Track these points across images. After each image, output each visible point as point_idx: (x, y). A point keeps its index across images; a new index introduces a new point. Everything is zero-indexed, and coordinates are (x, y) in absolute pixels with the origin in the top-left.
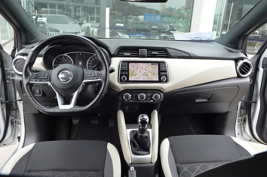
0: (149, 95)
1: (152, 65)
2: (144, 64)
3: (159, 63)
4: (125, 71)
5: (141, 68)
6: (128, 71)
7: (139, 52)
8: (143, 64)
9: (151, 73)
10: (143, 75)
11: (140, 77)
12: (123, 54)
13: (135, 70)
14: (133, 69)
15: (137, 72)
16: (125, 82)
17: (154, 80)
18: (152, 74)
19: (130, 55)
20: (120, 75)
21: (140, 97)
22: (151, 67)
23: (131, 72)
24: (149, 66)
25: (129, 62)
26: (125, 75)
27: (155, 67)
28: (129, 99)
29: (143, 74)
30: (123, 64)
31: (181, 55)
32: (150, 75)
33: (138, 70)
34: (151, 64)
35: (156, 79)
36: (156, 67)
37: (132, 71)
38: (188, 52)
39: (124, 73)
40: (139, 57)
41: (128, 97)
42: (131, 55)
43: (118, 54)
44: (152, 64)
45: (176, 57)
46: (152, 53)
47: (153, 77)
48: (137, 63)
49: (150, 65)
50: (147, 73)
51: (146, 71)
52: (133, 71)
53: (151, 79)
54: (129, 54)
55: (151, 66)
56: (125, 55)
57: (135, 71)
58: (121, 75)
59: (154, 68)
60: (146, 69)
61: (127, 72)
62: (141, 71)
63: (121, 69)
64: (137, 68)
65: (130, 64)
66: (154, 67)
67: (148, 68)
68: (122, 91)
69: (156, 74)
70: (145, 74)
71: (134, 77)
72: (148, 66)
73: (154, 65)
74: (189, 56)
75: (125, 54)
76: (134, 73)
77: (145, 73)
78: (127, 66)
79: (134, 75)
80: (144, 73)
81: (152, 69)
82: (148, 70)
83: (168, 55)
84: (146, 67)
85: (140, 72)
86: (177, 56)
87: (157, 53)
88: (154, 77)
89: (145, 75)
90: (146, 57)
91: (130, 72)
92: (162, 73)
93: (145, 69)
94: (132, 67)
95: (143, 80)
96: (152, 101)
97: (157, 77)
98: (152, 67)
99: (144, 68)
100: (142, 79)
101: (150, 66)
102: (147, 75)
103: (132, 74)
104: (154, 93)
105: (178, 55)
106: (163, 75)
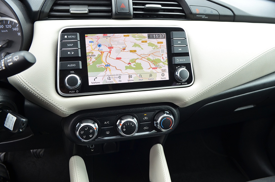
0: (146, 118)
1: (149, 37)
2: (128, 36)
3: (168, 31)
4: (75, 58)
5: (121, 47)
6: (84, 58)
7: (111, 5)
8: (124, 36)
9: (148, 59)
10: (127, 68)
11: (119, 72)
12: (68, 11)
13: (105, 54)
14: (97, 53)
15: (109, 61)
16: (77, 91)
17: (158, 78)
18: (151, 63)
19: (86, 12)
20: (60, 70)
21: (124, 130)
22: (146, 44)
23: (93, 62)
24: (143, 42)
25: (84, 32)
26: (77, 71)
27: (158, 43)
28: (92, 137)
29: (127, 65)
30: (66, 39)
31: (215, 13)
32: (145, 65)
33: (114, 54)
34: (146, 35)
35: (163, 75)
36: (162, 43)
37: (96, 59)
38: (229, 5)
39: (72, 65)
40: (113, 16)
41: (91, 134)
42: (90, 11)
43: (52, 10)
44: (151, 36)
45: (203, 17)
46: (147, 6)
47: (154, 71)
48: (109, 35)
49: (144, 37)
50: (137, 61)
51: (134, 56)
52: (100, 56)
53: (151, 75)
54: (84, 10)
55: (148, 42)
56: (72, 12)
57: (104, 59)
58: (64, 73)
59: (156, 46)
60: (135, 51)
61: (80, 62)
62: (122, 55)
63: (62, 52)
64: (111, 48)
65: (89, 38)
66: (156, 44)
67: (139, 46)
68: (72, 116)
69: (161, 64)
70: (132, 65)
71: (102, 73)
72: (139, 42)
73: (156, 38)
74: (232, 14)
75: (74, 10)
76: (103, 64)
77: (134, 61)
78: (79, 42)
79: (101, 70)
80: (131, 60)
81: (151, 49)
82: (139, 54)
83: (186, 12)
84: (135, 45)
85: (118, 59)
86: (206, 15)
87: (160, 6)
88: (159, 70)
89: (131, 68)
90: (132, 17)
91: (90, 62)
92: (178, 60)
93: (131, 51)
94: (94, 47)
95: (127, 82)
96: (154, 131)
97: (164, 71)
98: (150, 44)
99: (130, 47)
100: (125, 80)
101: (146, 42)
102: (139, 67)
103: (97, 65)
104: (157, 111)
105: (209, 11)
106: (181, 65)
